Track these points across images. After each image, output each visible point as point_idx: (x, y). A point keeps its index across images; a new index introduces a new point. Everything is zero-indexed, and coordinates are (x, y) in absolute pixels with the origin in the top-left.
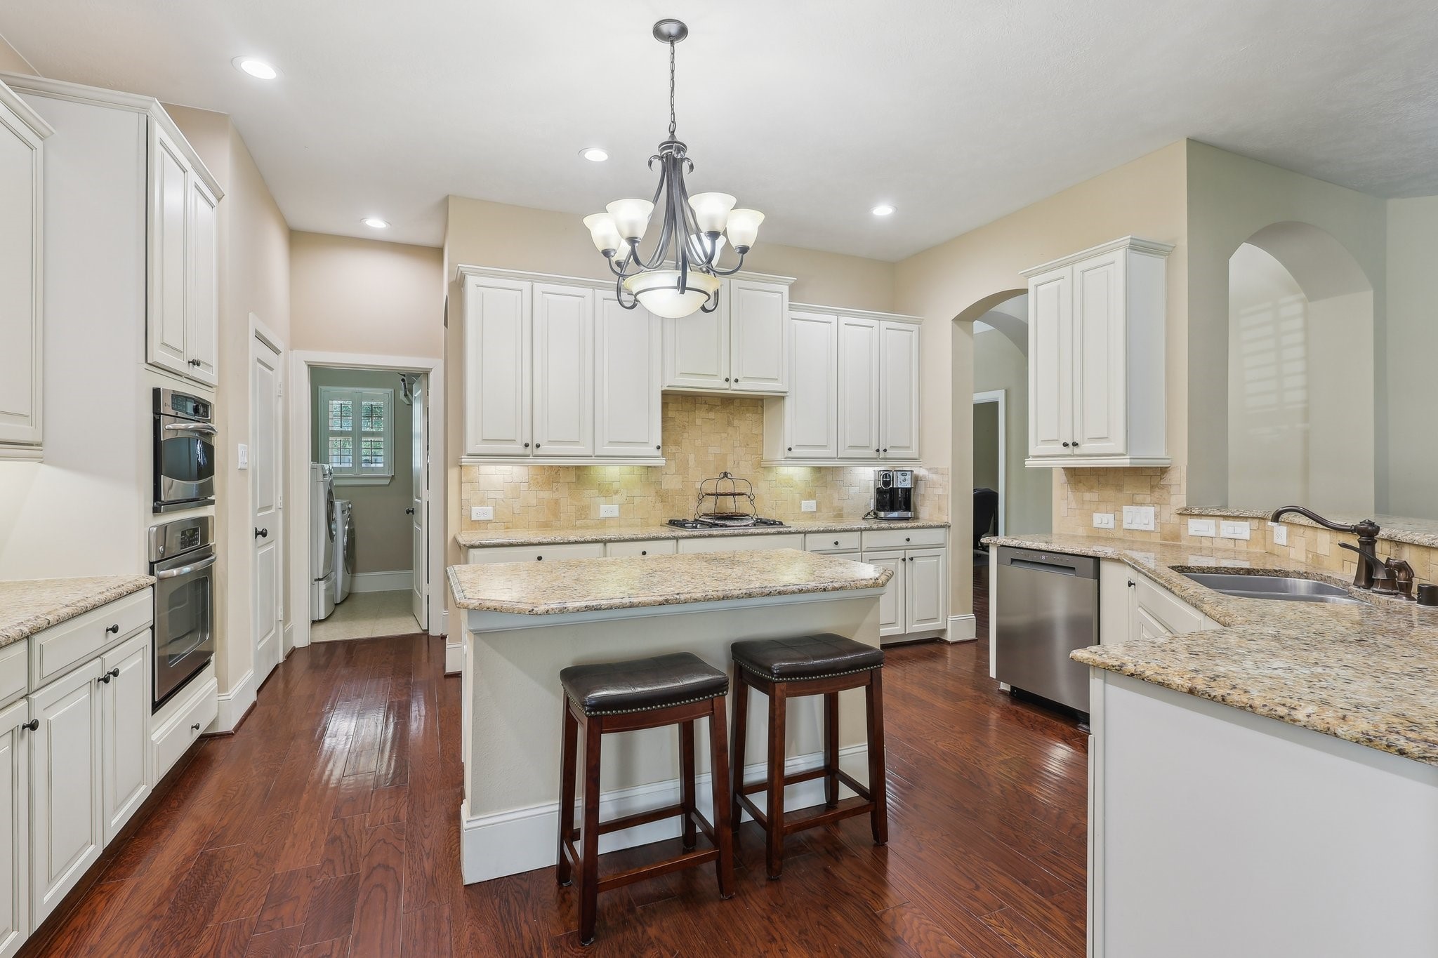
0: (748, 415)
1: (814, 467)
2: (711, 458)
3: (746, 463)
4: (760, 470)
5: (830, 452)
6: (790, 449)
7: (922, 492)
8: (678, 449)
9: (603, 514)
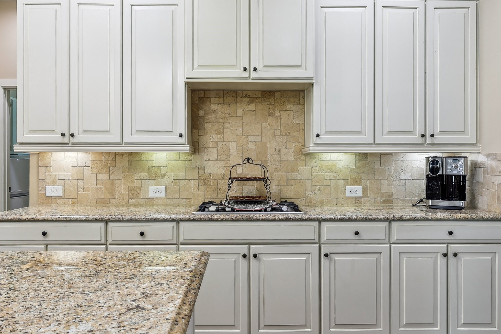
0: (289, 106)
1: (360, 153)
2: (251, 146)
3: (287, 150)
4: (303, 157)
5: (367, 138)
6: (318, 136)
7: (481, 180)
8: (220, 138)
9: (152, 194)
